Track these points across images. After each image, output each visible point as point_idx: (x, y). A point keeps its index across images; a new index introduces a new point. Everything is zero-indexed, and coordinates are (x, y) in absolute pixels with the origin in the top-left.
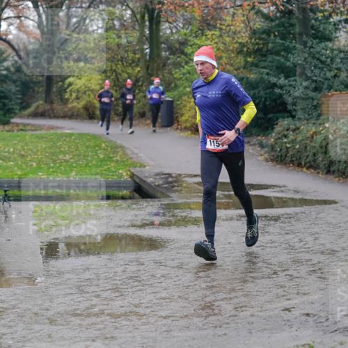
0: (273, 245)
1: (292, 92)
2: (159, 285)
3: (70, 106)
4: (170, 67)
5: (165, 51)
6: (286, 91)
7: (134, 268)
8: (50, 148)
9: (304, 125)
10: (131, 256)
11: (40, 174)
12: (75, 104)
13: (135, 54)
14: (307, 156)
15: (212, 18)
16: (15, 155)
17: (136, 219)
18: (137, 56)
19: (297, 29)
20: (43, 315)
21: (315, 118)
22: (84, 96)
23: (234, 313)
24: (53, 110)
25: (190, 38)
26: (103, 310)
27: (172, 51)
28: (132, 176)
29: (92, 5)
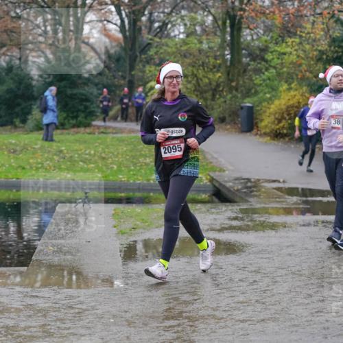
4: (251, 73)
5: (246, 58)
8: (131, 151)
11: (121, 176)
13: (216, 59)
15: (292, 25)
16: (96, 158)
18: (218, 62)
25: (270, 45)
27: (254, 57)
28: (212, 180)
29: (174, 11)
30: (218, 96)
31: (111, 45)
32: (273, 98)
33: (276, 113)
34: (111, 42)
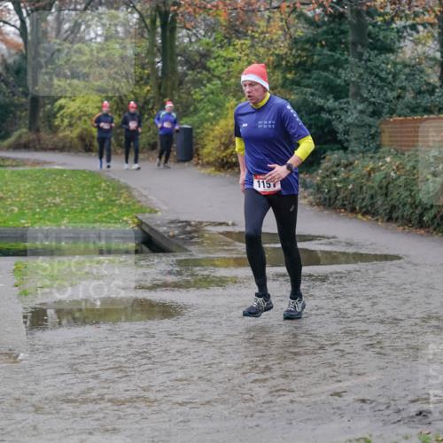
0: (319, 312)
1: (343, 117)
2: (174, 363)
3: (61, 135)
4: (189, 85)
5: (182, 66)
6: (336, 115)
7: (143, 342)
8: (35, 189)
9: (358, 159)
10: (138, 326)
11: (23, 221)
12: (68, 133)
13: (143, 68)
14: (363, 199)
15: (242, 23)
17: (145, 278)
18: (146, 71)
19: (350, 38)
20: (26, 402)
21: (373, 150)
22: (78, 122)
23: (269, 398)
24: (39, 141)
25: (213, 49)
26: (103, 395)
27: (192, 65)
28: (140, 224)
29: (89, 7)
30: (146, 116)
31: (9, 53)
32: (218, 118)
33: (222, 136)
34: (8, 48)
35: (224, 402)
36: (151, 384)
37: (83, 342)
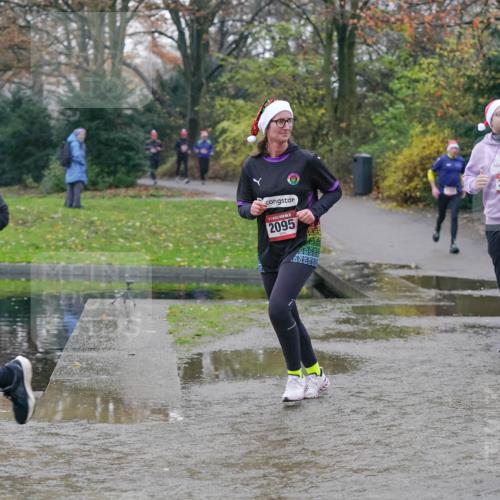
3: (223, 162)
4: (368, 109)
5: (362, 87)
8: (194, 223)
11: (179, 259)
12: (230, 160)
13: (317, 89)
15: (429, 40)
16: (143, 232)
18: (321, 92)
22: (243, 148)
25: (396, 68)
27: (373, 86)
29: (257, 18)
30: (320, 143)
31: (165, 68)
32: (401, 146)
33: (405, 167)
34: (164, 62)
35: (404, 469)
36: (323, 448)
37: (245, 399)
